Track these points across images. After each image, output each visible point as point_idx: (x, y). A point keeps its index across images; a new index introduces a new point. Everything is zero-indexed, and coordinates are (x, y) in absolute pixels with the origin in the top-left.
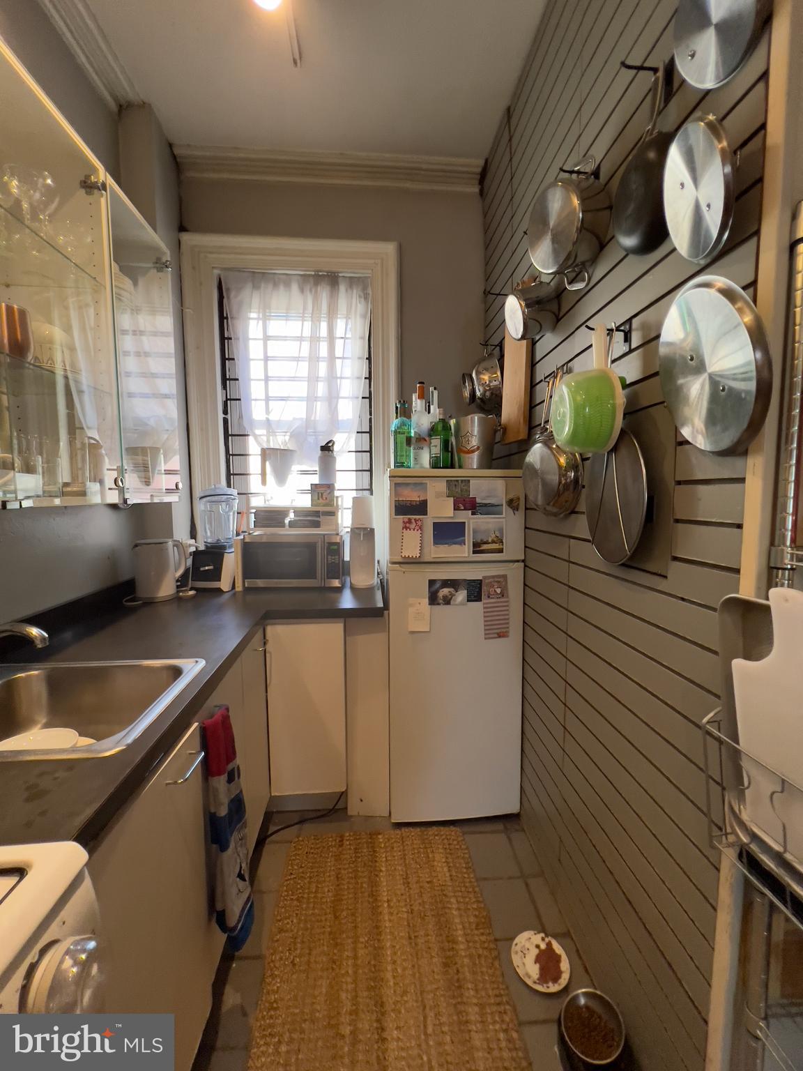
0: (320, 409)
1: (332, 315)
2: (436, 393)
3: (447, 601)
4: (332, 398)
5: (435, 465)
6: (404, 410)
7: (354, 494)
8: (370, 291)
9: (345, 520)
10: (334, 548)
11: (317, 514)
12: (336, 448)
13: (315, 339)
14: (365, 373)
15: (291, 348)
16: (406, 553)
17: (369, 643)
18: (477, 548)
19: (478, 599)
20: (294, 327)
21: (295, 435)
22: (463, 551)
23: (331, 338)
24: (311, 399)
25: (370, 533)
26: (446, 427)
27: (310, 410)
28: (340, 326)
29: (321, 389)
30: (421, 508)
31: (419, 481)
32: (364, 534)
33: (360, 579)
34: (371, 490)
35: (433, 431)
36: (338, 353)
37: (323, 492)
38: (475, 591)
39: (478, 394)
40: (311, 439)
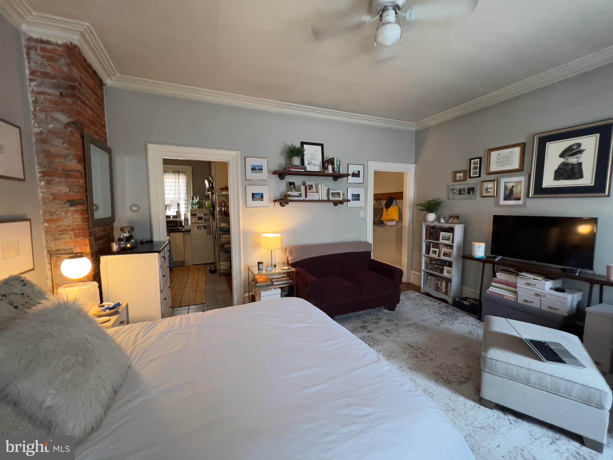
0: (177, 196)
1: (179, 178)
2: (198, 196)
3: (201, 229)
4: (179, 194)
5: (198, 208)
6: (193, 199)
7: (185, 212)
8: (186, 174)
9: (183, 218)
10: (181, 222)
11: (177, 216)
12: (180, 204)
13: (175, 182)
14: (186, 189)
15: (171, 184)
16: (193, 222)
17: (187, 237)
18: (205, 221)
19: (206, 228)
20: (171, 180)
21: (171, 201)
22: (203, 221)
23: (179, 182)
24: (175, 194)
25: (188, 219)
26: (200, 202)
27: (175, 196)
28: (181, 180)
29: (177, 192)
30: (195, 215)
31: (195, 211)
32: (186, 220)
33: (186, 228)
34: (188, 211)
35: (198, 203)
36: (180, 184)
37: (178, 212)
38: (205, 227)
39: (207, 195)
40: (175, 202)
